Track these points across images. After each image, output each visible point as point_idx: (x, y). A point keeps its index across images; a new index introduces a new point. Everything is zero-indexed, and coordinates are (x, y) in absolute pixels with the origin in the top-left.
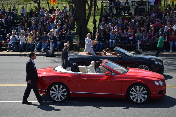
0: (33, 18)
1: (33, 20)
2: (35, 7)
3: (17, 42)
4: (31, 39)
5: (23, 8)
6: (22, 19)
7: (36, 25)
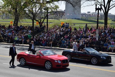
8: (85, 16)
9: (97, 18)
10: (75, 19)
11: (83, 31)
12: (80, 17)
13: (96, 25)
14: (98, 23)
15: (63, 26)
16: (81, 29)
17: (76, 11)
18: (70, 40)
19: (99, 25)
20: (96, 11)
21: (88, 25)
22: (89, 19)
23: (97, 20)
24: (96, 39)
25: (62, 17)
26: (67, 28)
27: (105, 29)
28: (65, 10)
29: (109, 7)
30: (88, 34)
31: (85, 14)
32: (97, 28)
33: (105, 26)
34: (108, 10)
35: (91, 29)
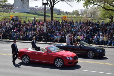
0: (108, 27)
1: (108, 28)
2: (110, 21)
3: (98, 40)
4: (106, 38)
5: (103, 21)
6: (102, 27)
7: (110, 31)
8: (34, 10)
9: (44, 12)
10: (24, 12)
11: (32, 24)
12: (29, 11)
13: (44, 18)
14: (45, 16)
15: (13, 19)
16: (30, 22)
17: (24, 5)
18: (20, 33)
19: (46, 18)
20: (43, 5)
21: (36, 18)
22: (37, 13)
23: (44, 14)
24: (44, 31)
25: (11, 10)
26: (17, 21)
27: (52, 22)
28: (13, 4)
29: (54, 2)
30: (36, 26)
31: (33, 8)
32: (45, 21)
33: (51, 20)
34: (54, 5)
35: (39, 22)
